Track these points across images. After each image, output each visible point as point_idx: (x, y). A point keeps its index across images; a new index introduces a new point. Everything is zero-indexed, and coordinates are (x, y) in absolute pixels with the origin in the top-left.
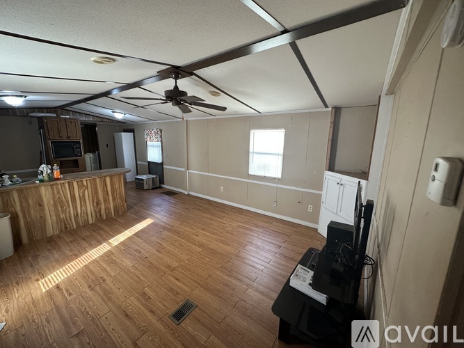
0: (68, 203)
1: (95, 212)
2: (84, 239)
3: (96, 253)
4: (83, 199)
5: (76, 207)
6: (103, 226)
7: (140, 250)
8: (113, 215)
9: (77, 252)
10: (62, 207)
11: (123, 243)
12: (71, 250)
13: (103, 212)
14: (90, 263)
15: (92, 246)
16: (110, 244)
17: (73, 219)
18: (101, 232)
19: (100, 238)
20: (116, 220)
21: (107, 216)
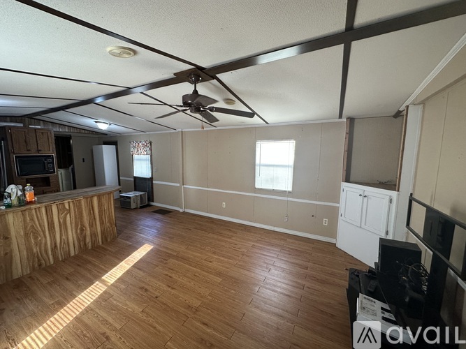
0: (44, 232)
1: (79, 240)
2: (67, 279)
3: (88, 296)
4: (63, 226)
5: (55, 237)
6: (90, 258)
7: (146, 287)
8: (101, 243)
9: (61, 298)
10: (36, 238)
11: (120, 280)
12: (52, 296)
13: (88, 239)
14: (82, 313)
15: (82, 288)
16: (104, 282)
17: (50, 252)
18: (89, 266)
19: (89, 275)
20: (106, 250)
21: (93, 244)
